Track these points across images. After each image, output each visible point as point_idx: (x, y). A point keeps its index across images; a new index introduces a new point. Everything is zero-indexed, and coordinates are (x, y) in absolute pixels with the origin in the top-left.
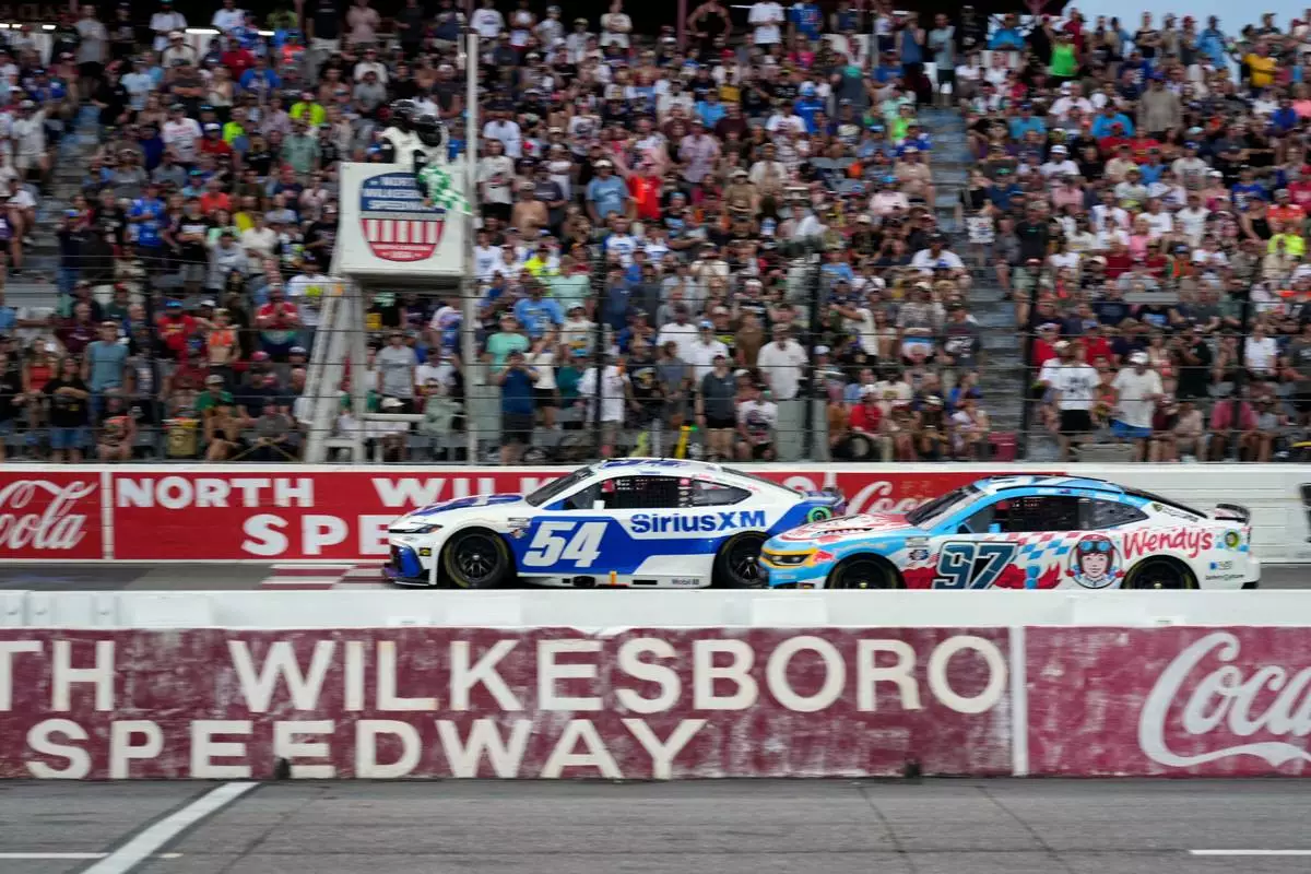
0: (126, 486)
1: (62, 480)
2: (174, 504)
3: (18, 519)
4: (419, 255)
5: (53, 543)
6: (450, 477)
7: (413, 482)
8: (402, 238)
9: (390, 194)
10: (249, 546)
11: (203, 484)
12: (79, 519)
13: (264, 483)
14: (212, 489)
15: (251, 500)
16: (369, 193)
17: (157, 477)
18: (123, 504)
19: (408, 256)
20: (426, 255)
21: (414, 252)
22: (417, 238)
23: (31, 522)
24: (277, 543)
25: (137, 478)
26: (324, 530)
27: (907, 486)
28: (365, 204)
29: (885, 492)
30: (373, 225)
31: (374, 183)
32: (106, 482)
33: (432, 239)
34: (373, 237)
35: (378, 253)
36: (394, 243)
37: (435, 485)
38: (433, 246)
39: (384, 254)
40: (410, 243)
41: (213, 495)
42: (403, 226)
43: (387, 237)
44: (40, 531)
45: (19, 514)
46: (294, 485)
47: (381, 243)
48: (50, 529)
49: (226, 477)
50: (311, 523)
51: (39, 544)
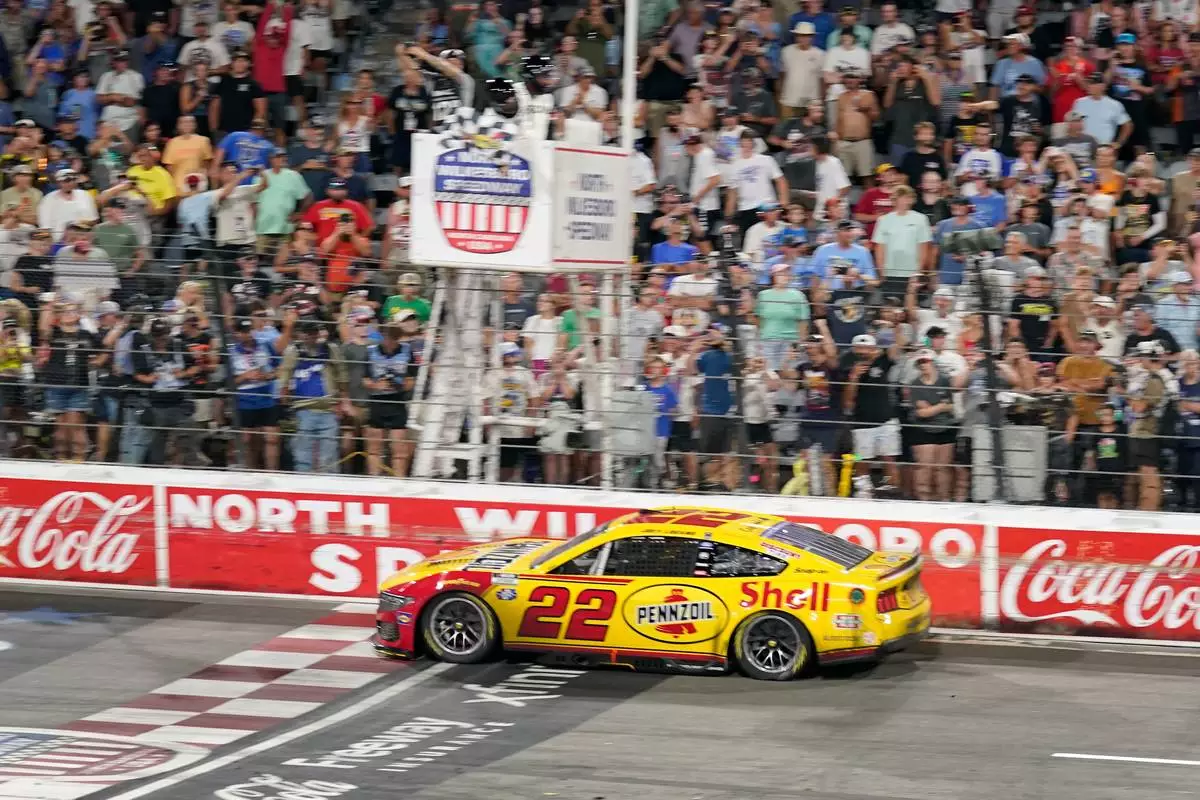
0: (181, 502)
1: (113, 492)
2: (233, 527)
3: (65, 535)
4: (500, 246)
5: (103, 566)
6: (544, 510)
7: (503, 513)
8: (481, 226)
9: (469, 172)
10: (317, 580)
11: (266, 504)
12: (131, 539)
13: (335, 507)
14: (276, 512)
15: (319, 525)
16: (445, 170)
17: (216, 494)
18: (179, 523)
19: (487, 247)
20: (508, 247)
21: (495, 242)
22: (498, 226)
23: (79, 540)
24: (350, 578)
25: (194, 493)
26: (401, 565)
27: (1084, 547)
28: (439, 183)
29: (1058, 552)
30: (448, 209)
31: (450, 158)
32: (160, 497)
33: (514, 228)
34: (449, 224)
35: (453, 243)
36: (472, 231)
37: (527, 519)
38: (517, 235)
39: (461, 244)
40: (488, 232)
41: (278, 518)
42: (482, 211)
43: (464, 224)
44: (89, 550)
45: (67, 530)
46: (367, 511)
47: (455, 230)
48: (100, 549)
49: (293, 497)
50: (387, 557)
51: (88, 566)
